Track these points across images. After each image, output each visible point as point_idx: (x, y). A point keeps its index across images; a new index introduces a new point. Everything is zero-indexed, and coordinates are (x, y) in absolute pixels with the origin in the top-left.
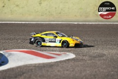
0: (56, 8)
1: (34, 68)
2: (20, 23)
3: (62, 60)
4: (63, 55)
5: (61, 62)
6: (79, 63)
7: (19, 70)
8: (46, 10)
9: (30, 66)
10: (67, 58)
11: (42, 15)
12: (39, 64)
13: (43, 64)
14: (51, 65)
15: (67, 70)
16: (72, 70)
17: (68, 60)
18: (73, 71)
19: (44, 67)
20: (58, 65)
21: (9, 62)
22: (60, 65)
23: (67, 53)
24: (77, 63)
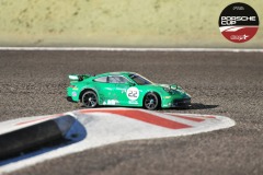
0: (191, 17)
1: (143, 148)
2: (112, 49)
3: (206, 131)
4: (208, 121)
5: (202, 135)
6: (244, 137)
7: (110, 152)
8: (171, 21)
9: (135, 143)
10: (217, 128)
11: (160, 33)
12: (155, 140)
13: (164, 139)
14: (180, 143)
15: (217, 154)
16: (227, 153)
17: (220, 132)
18: (230, 156)
19: (165, 146)
20: (196, 144)
21: (89, 135)
22: (202, 143)
23: (218, 117)
24: (238, 139)
